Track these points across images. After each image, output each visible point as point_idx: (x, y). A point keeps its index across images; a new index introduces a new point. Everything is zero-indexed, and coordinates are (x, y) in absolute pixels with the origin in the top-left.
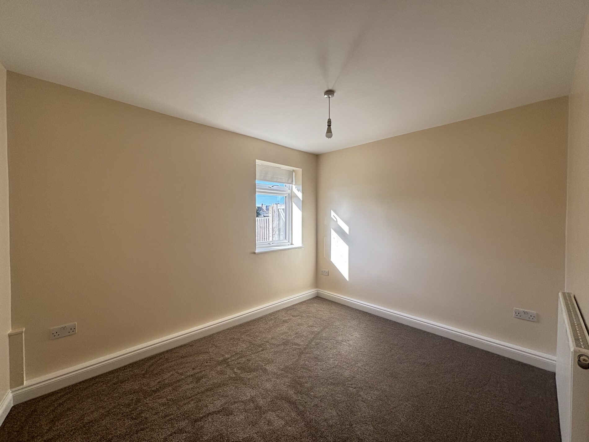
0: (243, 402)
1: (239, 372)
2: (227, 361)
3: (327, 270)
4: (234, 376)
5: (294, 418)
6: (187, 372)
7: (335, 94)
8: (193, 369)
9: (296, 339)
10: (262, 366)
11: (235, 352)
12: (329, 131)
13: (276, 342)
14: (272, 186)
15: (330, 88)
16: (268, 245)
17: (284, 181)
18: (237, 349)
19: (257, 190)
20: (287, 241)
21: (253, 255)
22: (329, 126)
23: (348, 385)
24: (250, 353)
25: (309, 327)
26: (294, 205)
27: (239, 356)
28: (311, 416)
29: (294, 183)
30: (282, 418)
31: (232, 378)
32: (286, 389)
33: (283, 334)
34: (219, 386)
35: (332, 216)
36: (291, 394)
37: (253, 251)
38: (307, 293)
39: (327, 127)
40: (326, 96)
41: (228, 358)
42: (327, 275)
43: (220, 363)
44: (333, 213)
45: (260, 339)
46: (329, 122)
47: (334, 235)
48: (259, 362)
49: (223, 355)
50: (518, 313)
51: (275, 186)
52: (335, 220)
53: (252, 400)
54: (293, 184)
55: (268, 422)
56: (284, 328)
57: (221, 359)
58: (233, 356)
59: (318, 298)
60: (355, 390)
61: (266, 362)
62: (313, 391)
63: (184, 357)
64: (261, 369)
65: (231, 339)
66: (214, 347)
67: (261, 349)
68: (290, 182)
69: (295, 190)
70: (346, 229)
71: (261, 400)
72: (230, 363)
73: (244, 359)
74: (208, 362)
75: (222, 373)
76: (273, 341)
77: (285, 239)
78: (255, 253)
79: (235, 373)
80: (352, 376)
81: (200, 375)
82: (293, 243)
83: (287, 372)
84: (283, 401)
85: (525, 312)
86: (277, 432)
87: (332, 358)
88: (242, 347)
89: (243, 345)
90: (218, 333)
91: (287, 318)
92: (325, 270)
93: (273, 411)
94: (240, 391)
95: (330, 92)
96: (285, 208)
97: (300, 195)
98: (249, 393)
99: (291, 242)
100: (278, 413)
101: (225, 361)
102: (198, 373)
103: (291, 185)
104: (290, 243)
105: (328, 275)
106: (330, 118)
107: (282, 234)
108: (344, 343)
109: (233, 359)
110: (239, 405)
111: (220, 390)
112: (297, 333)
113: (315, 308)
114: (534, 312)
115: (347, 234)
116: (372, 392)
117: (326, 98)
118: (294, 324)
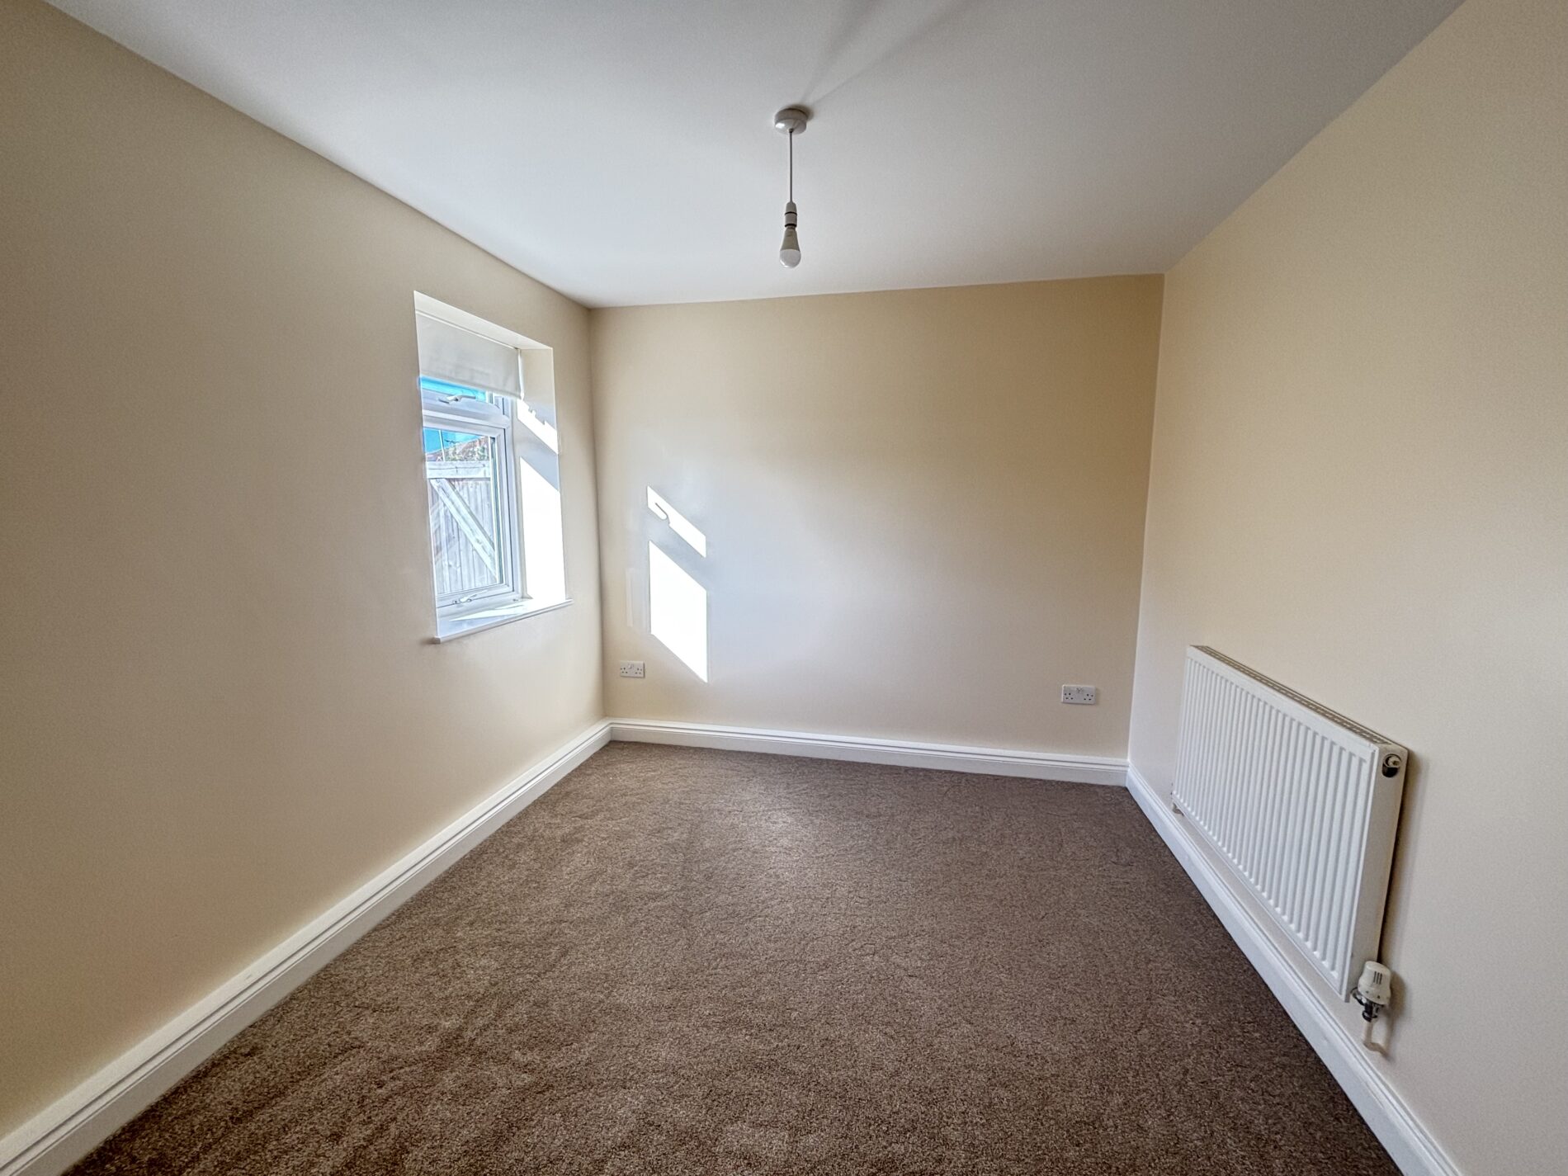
0: (624, 1146)
1: (533, 1056)
2: (460, 1041)
3: (642, 662)
4: (528, 1078)
5: (801, 1105)
7: (809, 124)
8: (336, 1137)
9: (642, 882)
10: (601, 1001)
11: (469, 997)
12: (791, 242)
14: (452, 398)
16: (454, 608)
17: (493, 385)
19: (425, 412)
20: (506, 589)
21: (431, 648)
22: (792, 225)
24: (528, 976)
26: (524, 467)
27: (494, 1006)
29: (522, 395)
31: (525, 1089)
35: (652, 506)
37: (429, 635)
39: (785, 229)
40: (781, 125)
42: (642, 676)
44: (653, 498)
46: (792, 212)
47: (659, 560)
49: (430, 1029)
50: (1068, 693)
51: (463, 399)
52: (663, 517)
53: (648, 1124)
54: (520, 398)
55: (745, 1158)
56: (580, 860)
57: (431, 1044)
58: (473, 1011)
59: (615, 747)
60: (876, 958)
61: (605, 985)
62: (792, 1006)
63: (249, 1114)
64: (605, 1012)
65: (417, 960)
66: (367, 1012)
67: (554, 950)
68: (510, 387)
69: (525, 414)
70: (697, 540)
71: (677, 1107)
72: (478, 1043)
73: (522, 1007)
74: (384, 1078)
75: (473, 1091)
76: (575, 913)
77: (502, 581)
78: (434, 642)
79: (526, 1068)
82: (530, 592)
83: (685, 988)
85: (1079, 690)
87: (771, 899)
88: (484, 968)
92: (634, 662)
95: (797, 116)
97: (549, 435)
99: (520, 591)
103: (509, 398)
104: (520, 595)
106: (794, 201)
108: (773, 849)
112: (631, 865)
113: (628, 774)
114: (1089, 687)
115: (701, 556)
117: (782, 131)
118: (604, 839)
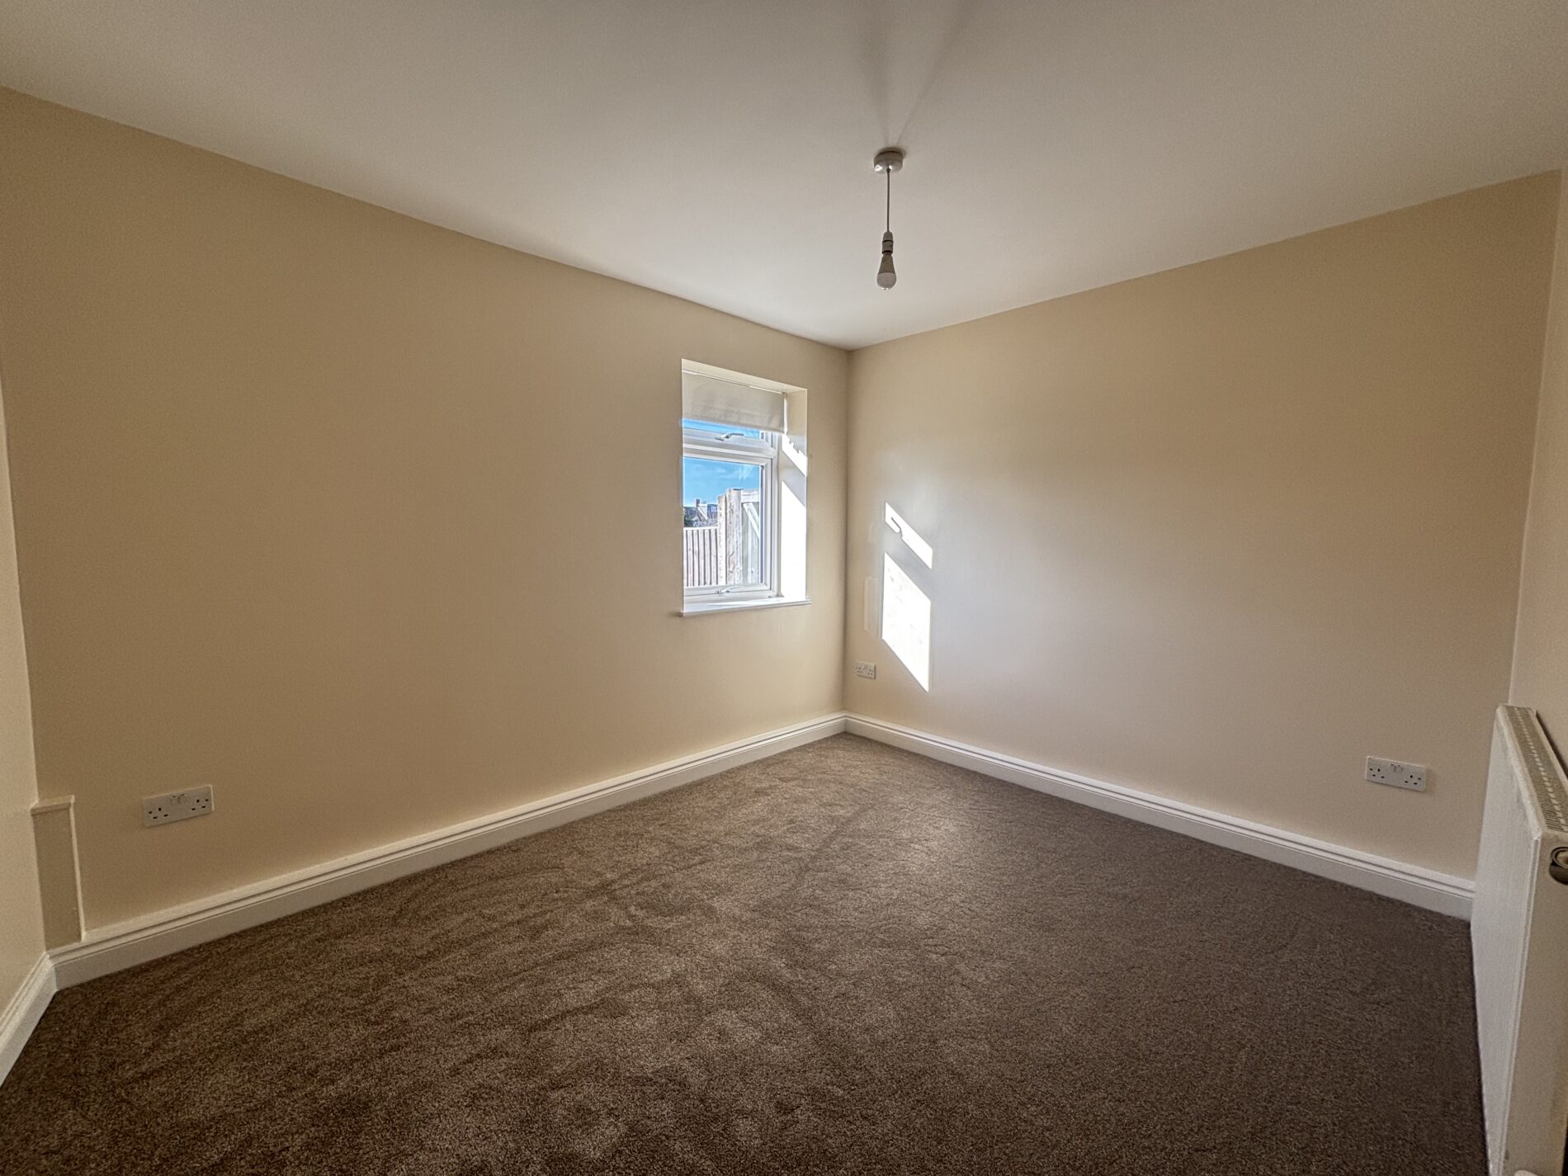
0: (653, 986)
1: (641, 914)
2: (609, 888)
3: (873, 665)
4: (629, 923)
5: (785, 1024)
6: (505, 914)
7: (904, 162)
8: (522, 907)
9: (789, 836)
10: (703, 900)
11: (630, 866)
12: (887, 266)
13: (737, 842)
14: (725, 436)
15: (892, 142)
16: (716, 597)
17: (758, 424)
18: (635, 858)
19: (684, 445)
20: (765, 587)
21: (678, 620)
22: (888, 252)
23: (927, 947)
24: (671, 868)
25: (824, 805)
26: (785, 489)
27: (640, 876)
28: (830, 1019)
29: (786, 429)
30: (756, 1025)
31: (623, 928)
32: (766, 957)
33: (756, 822)
34: (591, 947)
35: (888, 520)
36: (779, 968)
37: (676, 609)
38: (820, 723)
39: (882, 255)
40: (879, 168)
41: (613, 881)
42: (873, 676)
43: (590, 894)
44: (890, 512)
45: (695, 834)
46: (888, 241)
47: (892, 572)
48: (694, 891)
49: (599, 875)
50: (1376, 770)
51: (733, 436)
52: (897, 530)
53: (677, 980)
54: (783, 432)
55: (719, 1033)
56: (759, 807)
57: (595, 882)
58: (627, 875)
59: (847, 737)
60: (943, 958)
61: (713, 891)
62: (836, 960)
63: (497, 878)
64: (699, 907)
65: (619, 835)
66: (576, 853)
67: (697, 859)
68: (775, 424)
69: (788, 448)
70: (925, 553)
71: (701, 981)
72: (617, 892)
73: (654, 884)
74: (561, 889)
75: (597, 916)
76: (729, 841)
77: (762, 582)
78: (680, 615)
79: (631, 917)
80: (935, 926)
81: (540, 921)
82: (783, 592)
83: (767, 915)
84: (757, 984)
85: (1395, 768)
86: (743, 1057)
87: (883, 882)
88: (650, 853)
89: (652, 849)
90: (585, 820)
91: (765, 785)
92: (867, 663)
93: (729, 1008)
94: (645, 960)
95: (890, 156)
96: (760, 501)
97: (801, 461)
98: (668, 966)
99: (776, 589)
100: (745, 1011)
101: (605, 888)
102: (535, 916)
103: (777, 434)
104: (775, 593)
105: (875, 678)
106: (891, 230)
107: (752, 572)
108: (917, 846)
109: (626, 882)
110: (642, 992)
111: (594, 958)
112: (791, 822)
113: (841, 760)
114: (1419, 766)
115: (927, 567)
116: (987, 964)
117: (881, 172)
118: (786, 798)
